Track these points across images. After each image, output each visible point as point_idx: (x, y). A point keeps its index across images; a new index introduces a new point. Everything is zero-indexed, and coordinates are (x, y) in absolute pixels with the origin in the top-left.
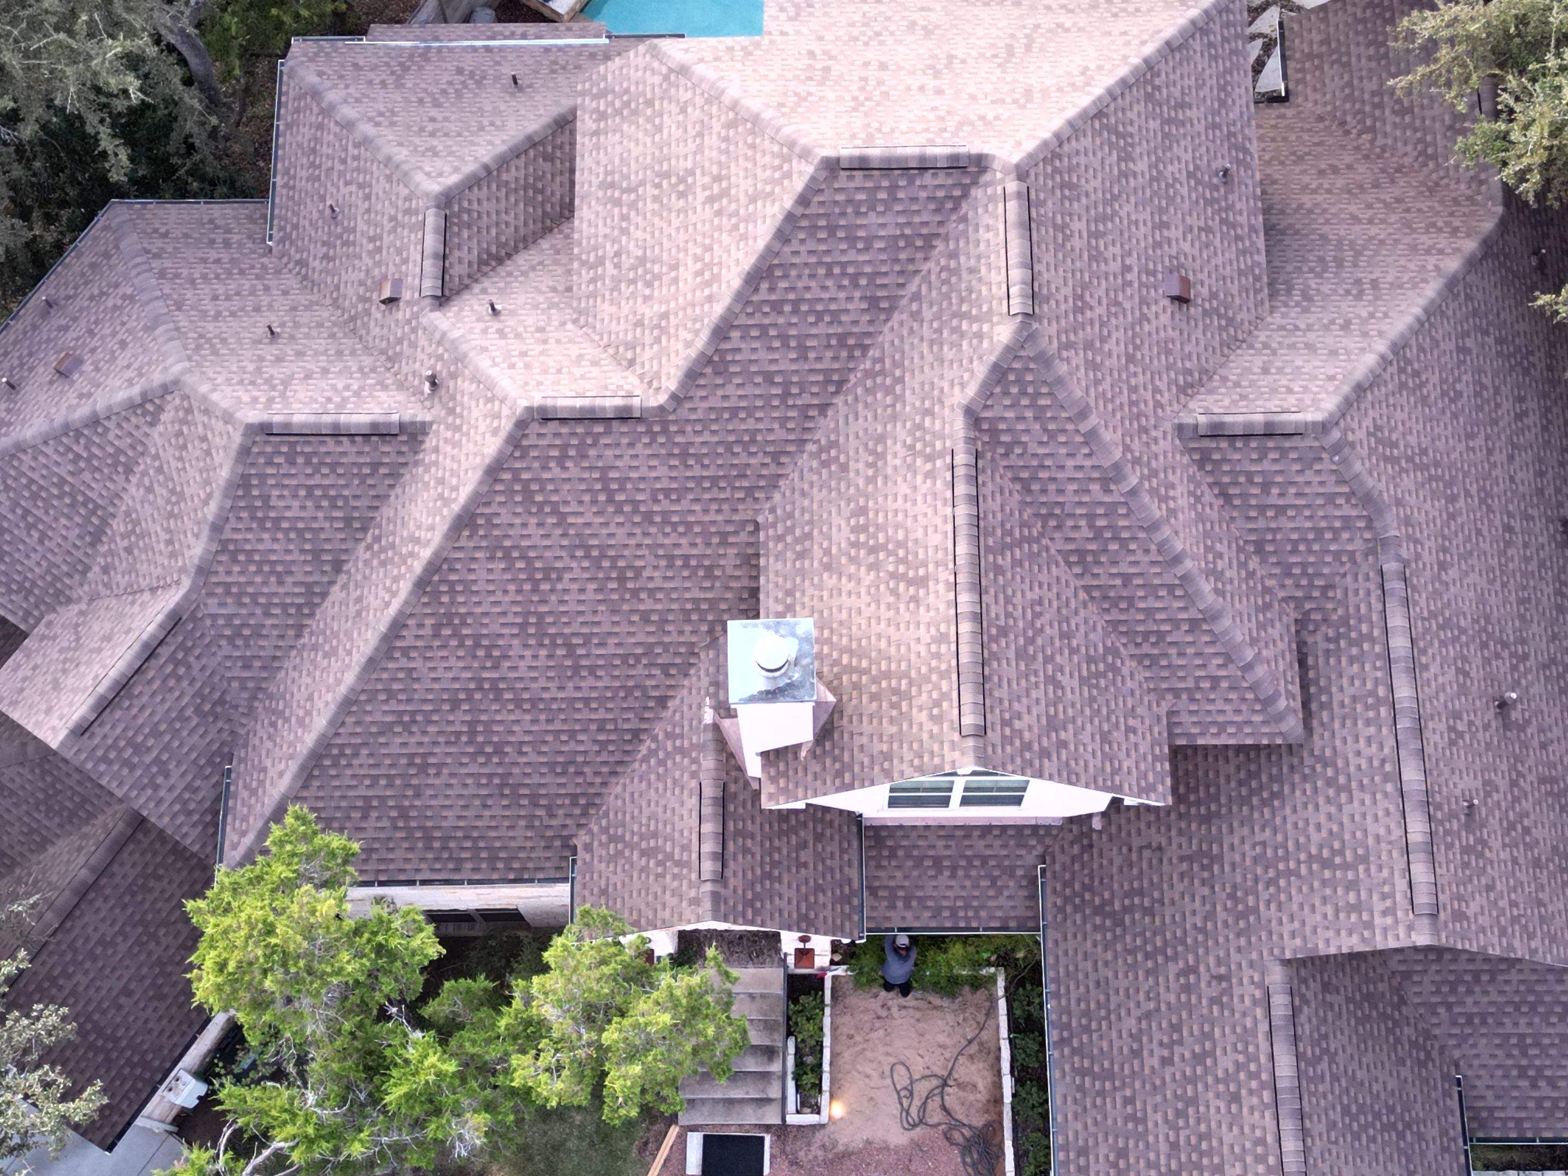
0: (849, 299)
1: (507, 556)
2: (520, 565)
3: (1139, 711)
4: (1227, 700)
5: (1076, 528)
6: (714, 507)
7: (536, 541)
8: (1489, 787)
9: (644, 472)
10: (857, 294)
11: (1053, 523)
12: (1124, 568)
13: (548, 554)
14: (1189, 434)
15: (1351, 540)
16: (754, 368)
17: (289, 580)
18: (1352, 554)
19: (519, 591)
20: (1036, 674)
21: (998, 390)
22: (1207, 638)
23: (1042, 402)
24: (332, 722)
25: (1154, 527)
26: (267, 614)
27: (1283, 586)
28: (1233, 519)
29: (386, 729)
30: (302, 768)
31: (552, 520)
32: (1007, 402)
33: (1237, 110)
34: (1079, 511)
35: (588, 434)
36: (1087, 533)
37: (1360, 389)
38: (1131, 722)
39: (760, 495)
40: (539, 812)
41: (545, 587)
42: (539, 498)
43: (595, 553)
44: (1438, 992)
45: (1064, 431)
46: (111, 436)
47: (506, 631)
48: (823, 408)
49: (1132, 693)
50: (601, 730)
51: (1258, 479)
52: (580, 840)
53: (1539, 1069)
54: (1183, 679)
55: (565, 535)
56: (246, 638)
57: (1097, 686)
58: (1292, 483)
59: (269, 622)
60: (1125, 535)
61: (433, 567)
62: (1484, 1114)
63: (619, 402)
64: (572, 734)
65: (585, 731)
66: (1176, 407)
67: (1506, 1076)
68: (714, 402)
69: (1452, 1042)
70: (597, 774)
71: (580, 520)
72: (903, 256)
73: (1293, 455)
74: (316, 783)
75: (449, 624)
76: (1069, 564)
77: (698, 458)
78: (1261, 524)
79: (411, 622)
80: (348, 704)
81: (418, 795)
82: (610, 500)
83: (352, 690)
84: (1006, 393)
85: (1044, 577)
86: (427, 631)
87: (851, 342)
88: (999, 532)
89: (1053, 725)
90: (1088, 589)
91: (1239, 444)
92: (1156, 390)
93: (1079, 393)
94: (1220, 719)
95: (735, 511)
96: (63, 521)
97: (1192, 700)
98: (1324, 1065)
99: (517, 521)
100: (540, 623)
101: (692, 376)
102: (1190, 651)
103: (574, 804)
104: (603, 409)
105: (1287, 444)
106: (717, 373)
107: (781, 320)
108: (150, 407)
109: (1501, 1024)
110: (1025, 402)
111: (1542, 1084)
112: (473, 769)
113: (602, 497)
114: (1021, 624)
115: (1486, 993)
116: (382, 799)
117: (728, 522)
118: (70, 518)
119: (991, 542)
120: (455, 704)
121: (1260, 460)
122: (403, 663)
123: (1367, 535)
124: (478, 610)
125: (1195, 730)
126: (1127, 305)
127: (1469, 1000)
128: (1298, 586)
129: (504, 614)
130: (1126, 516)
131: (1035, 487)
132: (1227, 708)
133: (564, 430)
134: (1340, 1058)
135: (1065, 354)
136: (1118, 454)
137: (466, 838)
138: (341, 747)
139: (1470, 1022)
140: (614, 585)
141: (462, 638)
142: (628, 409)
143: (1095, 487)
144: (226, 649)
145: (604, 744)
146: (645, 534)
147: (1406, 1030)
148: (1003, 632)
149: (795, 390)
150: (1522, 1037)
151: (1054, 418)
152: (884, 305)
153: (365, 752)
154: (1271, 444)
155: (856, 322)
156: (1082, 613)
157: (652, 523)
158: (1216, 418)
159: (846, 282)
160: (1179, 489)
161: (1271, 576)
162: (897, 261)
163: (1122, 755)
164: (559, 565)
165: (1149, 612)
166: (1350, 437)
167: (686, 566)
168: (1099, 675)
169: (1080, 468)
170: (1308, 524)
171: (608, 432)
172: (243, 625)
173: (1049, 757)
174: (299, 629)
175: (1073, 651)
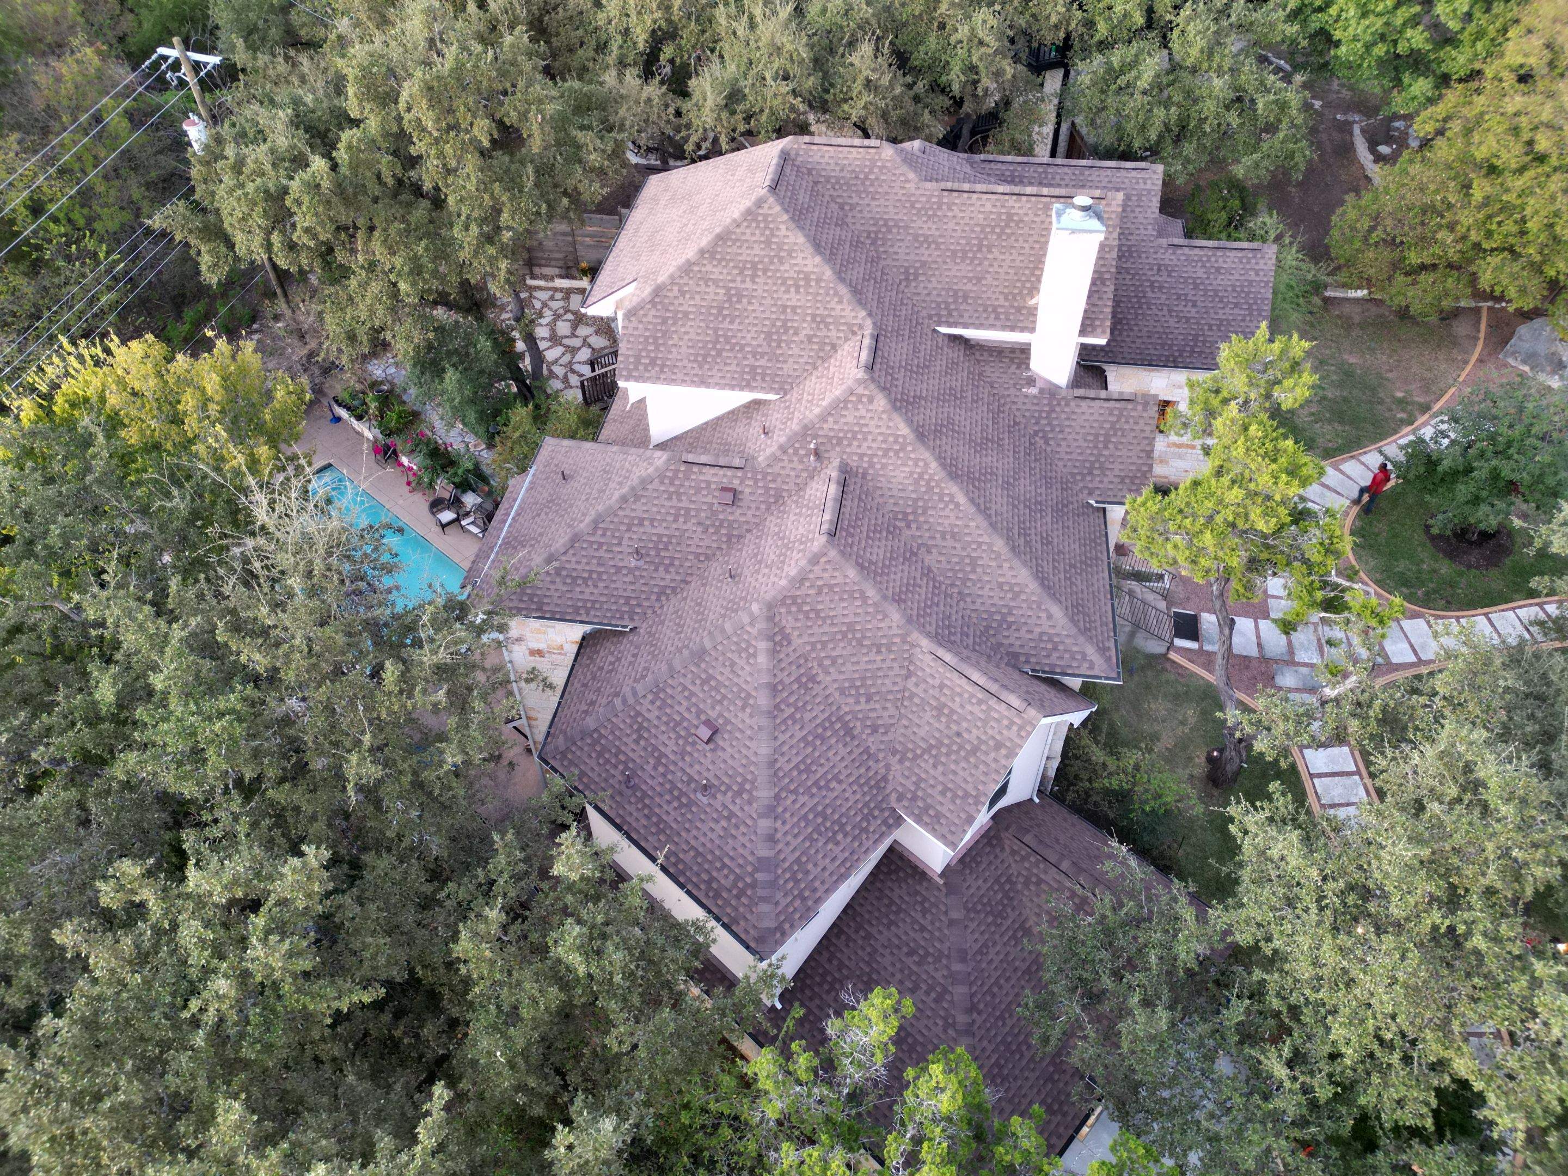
9: (904, 352)
16: (860, 281)
19: (958, 439)
29: (1028, 544)
31: (923, 402)
35: (882, 359)
41: (957, 428)
42: (911, 399)
43: (942, 397)
46: (787, 681)
47: (978, 459)
55: (931, 403)
63: (869, 337)
68: (874, 305)
96: (830, 754)
108: (778, 638)
112: (1049, 520)
116: (1065, 570)
118: (830, 748)
120: (1015, 506)
122: (993, 513)
124: (966, 463)
129: (969, 455)
138: (1038, 570)
142: (872, 336)
146: (934, 373)
157: (929, 367)
171: (883, 351)
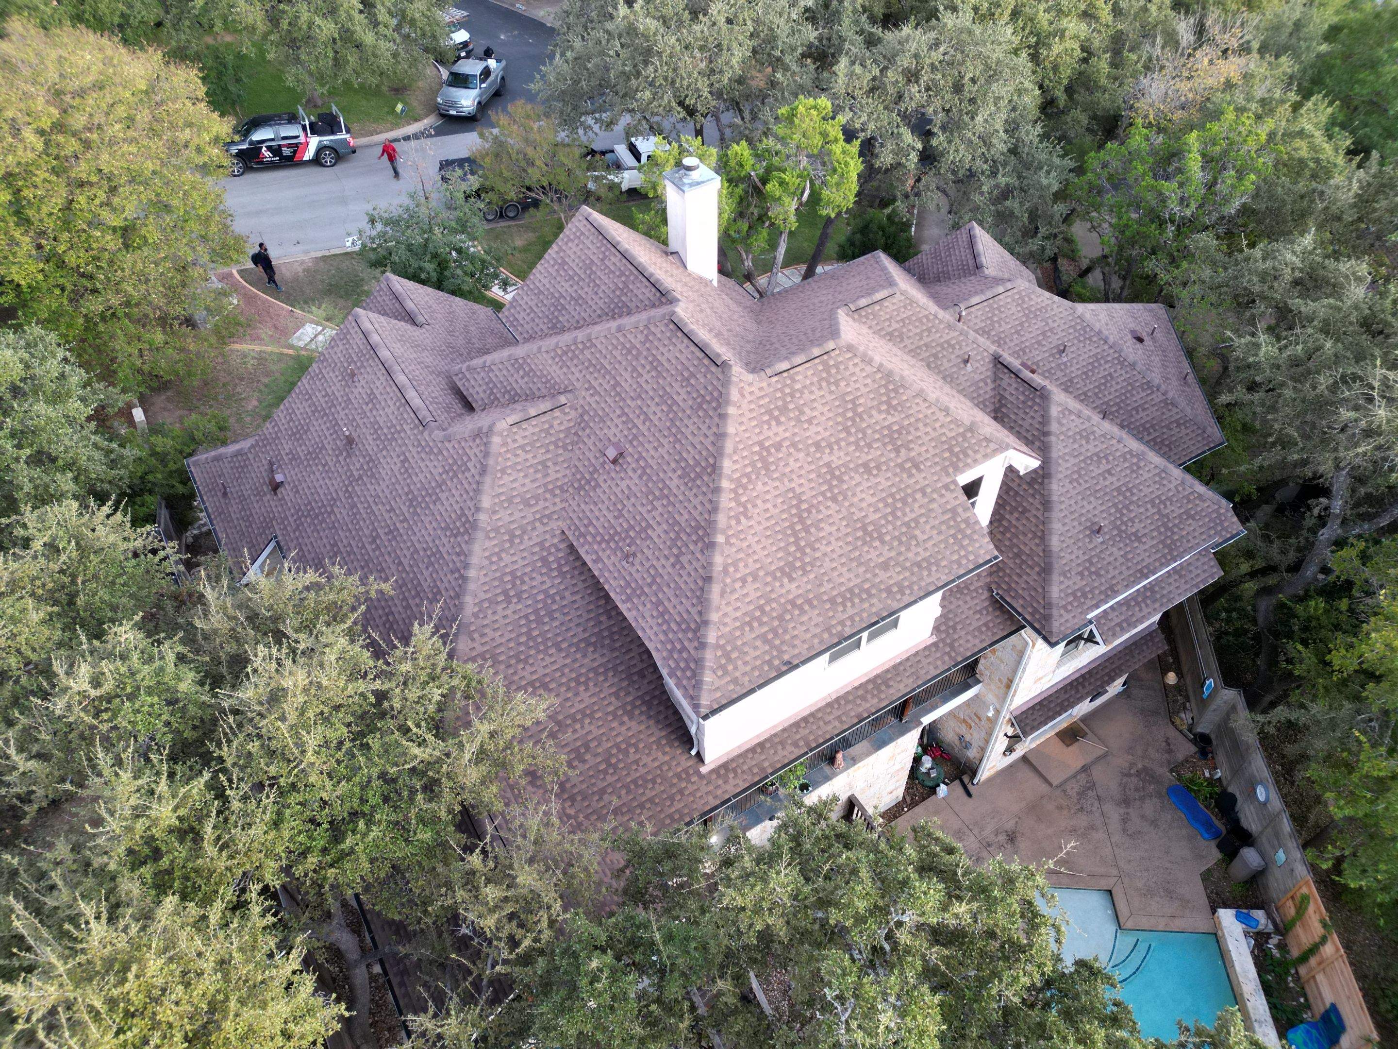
85: (601, 303)
89: (563, 264)
114: (598, 273)
126: (633, 404)
163: (529, 299)
175: (572, 298)
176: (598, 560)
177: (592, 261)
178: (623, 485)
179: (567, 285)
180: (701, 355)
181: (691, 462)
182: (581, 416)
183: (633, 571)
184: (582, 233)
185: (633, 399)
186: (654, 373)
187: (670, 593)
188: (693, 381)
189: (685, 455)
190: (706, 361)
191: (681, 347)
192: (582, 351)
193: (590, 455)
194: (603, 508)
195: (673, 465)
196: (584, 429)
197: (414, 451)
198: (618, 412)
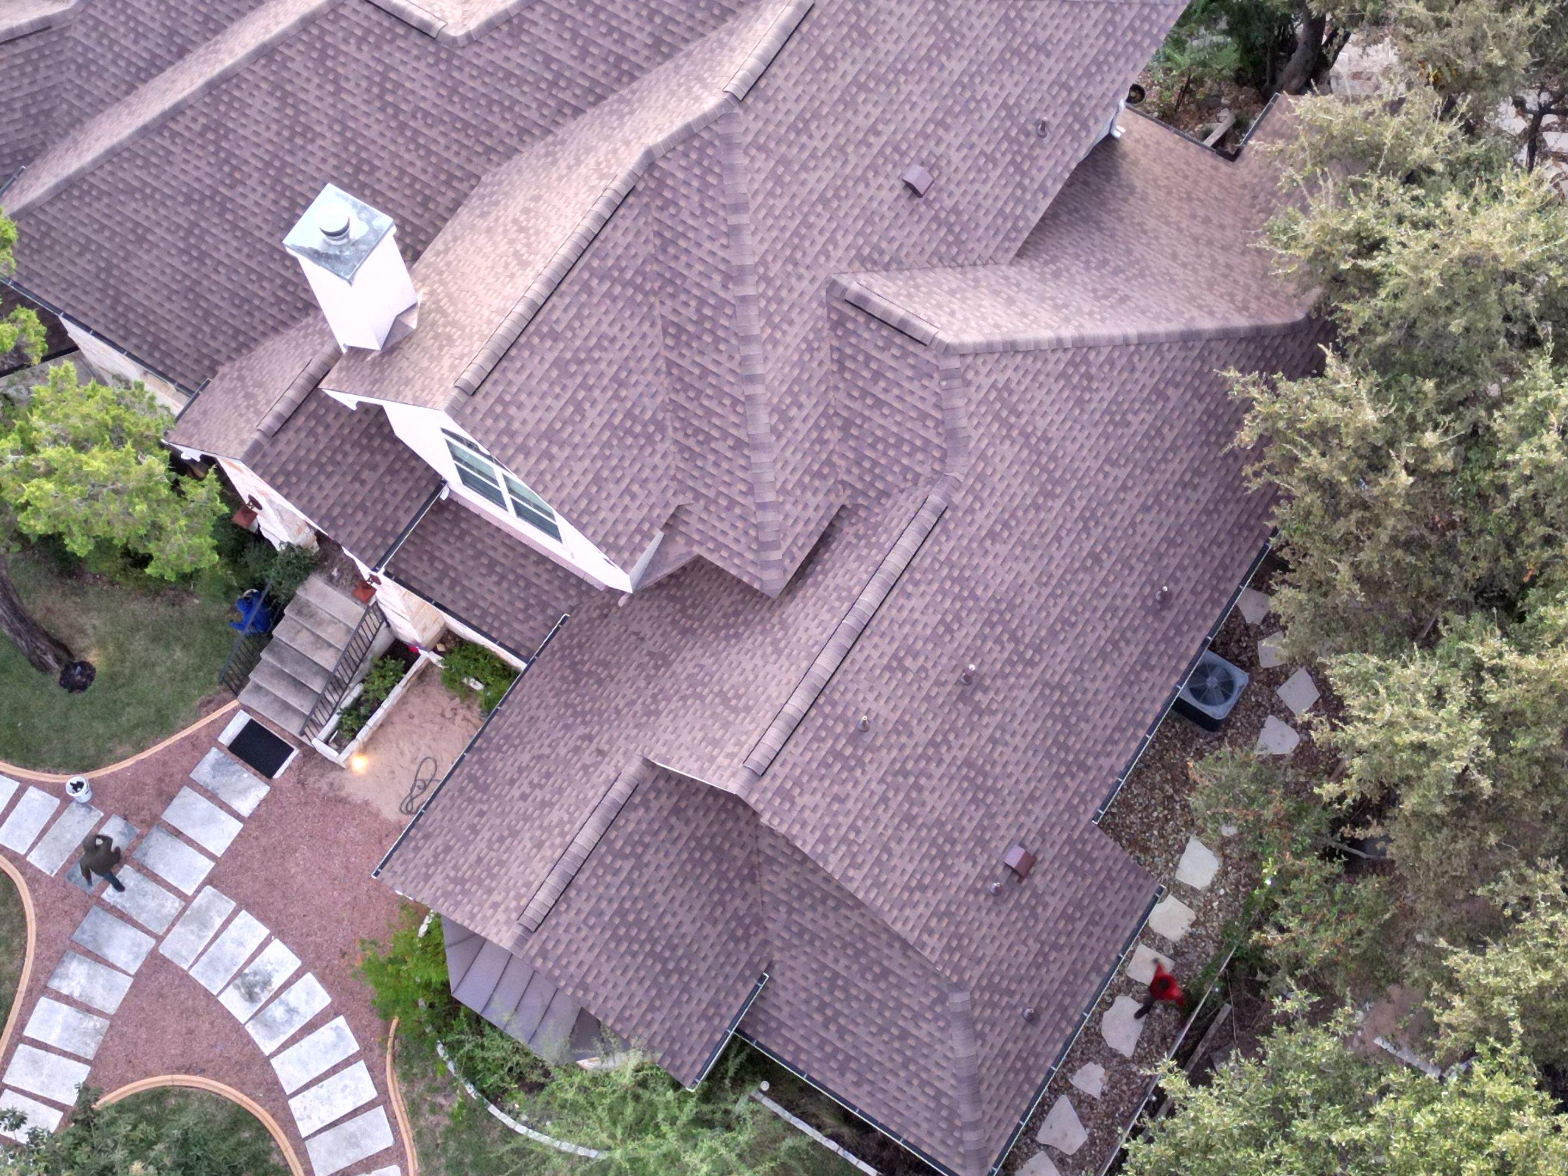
0: (641, 29)
1: (283, 99)
2: (289, 111)
3: (651, 485)
4: (734, 526)
5: (686, 304)
6: (455, 148)
7: (310, 98)
8: (902, 727)
9: (416, 87)
10: (648, 28)
11: (670, 290)
12: (707, 362)
13: (314, 115)
14: (837, 293)
15: (922, 463)
16: (540, 46)
17: (143, 43)
18: (917, 476)
19: (278, 134)
20: (564, 388)
21: (680, 148)
22: (743, 462)
23: (711, 179)
24: (94, 161)
25: (747, 340)
26: (114, 62)
27: (849, 472)
28: (836, 388)
29: (130, 191)
30: (57, 186)
31: (330, 88)
32: (683, 163)
33: (1101, 90)
34: (695, 291)
35: (390, 30)
36: (691, 313)
37: (1011, 348)
38: (635, 488)
39: (494, 157)
40: (207, 329)
41: (299, 141)
42: (329, 64)
43: (349, 134)
44: (787, 891)
45: (715, 214)
47: (253, 161)
48: (578, 111)
49: (655, 468)
50: (283, 287)
51: (874, 366)
52: (221, 370)
53: (838, 1013)
54: (708, 486)
55: (333, 106)
56: (91, 74)
57: (621, 439)
58: (899, 386)
59: (113, 69)
60: (721, 333)
61: (227, 77)
62: (773, 1024)
63: (427, 17)
64: (261, 277)
65: (271, 281)
66: (844, 266)
67: (807, 1002)
68: (497, 58)
69: (778, 943)
70: (263, 322)
71: (350, 100)
72: (699, 15)
73: (911, 361)
74: (60, 205)
75: (216, 131)
76: (665, 332)
77: (464, 98)
78: (857, 406)
79: (189, 113)
80: (113, 154)
81: (126, 259)
82: (380, 97)
83: (121, 143)
84: (686, 155)
85: (631, 325)
86: (197, 127)
87: (625, 67)
88: (610, 262)
89: (550, 435)
90: (670, 363)
91: (873, 326)
92: (832, 240)
93: (743, 189)
94: (721, 539)
95: (469, 161)
97: (706, 509)
98: (628, 865)
99: (305, 74)
100: (280, 170)
101: (491, 26)
102: (725, 465)
103: (234, 338)
104: (411, 15)
105: (911, 348)
106: (510, 35)
107: (579, 17)
109: (825, 953)
110: (697, 171)
111: (833, 1028)
112: (175, 262)
113: (375, 90)
114: (578, 343)
115: (825, 916)
116: (101, 247)
117: (460, 167)
119: (595, 263)
120: (189, 200)
121: (883, 349)
122: (167, 143)
123: (937, 467)
124: (241, 131)
125: (697, 537)
126: (853, 160)
127: (809, 915)
128: (861, 478)
129: (258, 146)
130: (730, 317)
131: (671, 250)
132: (731, 533)
133: (375, 17)
134: (648, 873)
135: (753, 152)
136: (750, 261)
137: (144, 317)
138: (92, 186)
139: (800, 935)
140: (349, 170)
141: (219, 148)
142: (429, 26)
143: (717, 278)
144: (71, 75)
145: (280, 300)
146: (394, 141)
147: (738, 902)
148: (555, 337)
149: (562, 84)
150: (836, 975)
151: (712, 198)
152: (665, 49)
153: (106, 200)
154: (898, 340)
155: (636, 52)
156: (650, 376)
157: (402, 134)
158: (866, 293)
159: (644, 13)
160: (795, 329)
161: (843, 456)
162: (691, 16)
163: (606, 505)
164: (318, 129)
165: (709, 412)
166: (970, 375)
167: (411, 186)
168: (629, 432)
169: (713, 254)
170: (895, 429)
171: (405, 37)
172: (94, 61)
173: (527, 455)
174: (131, 88)
175: (616, 397)
176: (1043, 189)
177: (555, 364)
178: (956, 157)
179: (591, 414)
180: (797, 36)
181: (932, 40)
182: (863, 260)
183: (1055, 122)
184: (500, 400)
185: (845, 162)
186: (813, 126)
187: (1078, 55)
188: (829, 50)
189: (922, 52)
190: (805, 28)
191: (781, 74)
192: (769, 281)
193: (917, 231)
194: (985, 189)
195: (935, 70)
196: (882, 253)
197: (980, 517)
198: (861, 188)
